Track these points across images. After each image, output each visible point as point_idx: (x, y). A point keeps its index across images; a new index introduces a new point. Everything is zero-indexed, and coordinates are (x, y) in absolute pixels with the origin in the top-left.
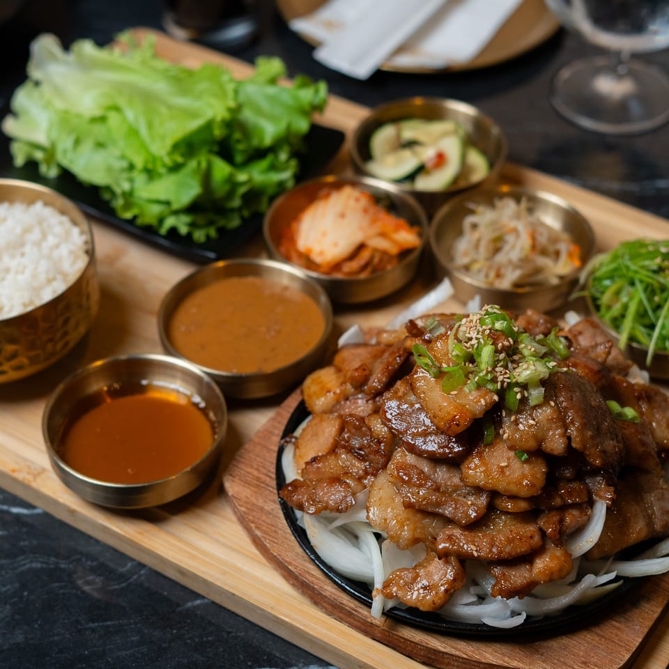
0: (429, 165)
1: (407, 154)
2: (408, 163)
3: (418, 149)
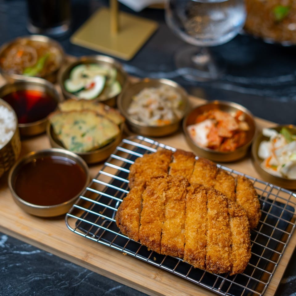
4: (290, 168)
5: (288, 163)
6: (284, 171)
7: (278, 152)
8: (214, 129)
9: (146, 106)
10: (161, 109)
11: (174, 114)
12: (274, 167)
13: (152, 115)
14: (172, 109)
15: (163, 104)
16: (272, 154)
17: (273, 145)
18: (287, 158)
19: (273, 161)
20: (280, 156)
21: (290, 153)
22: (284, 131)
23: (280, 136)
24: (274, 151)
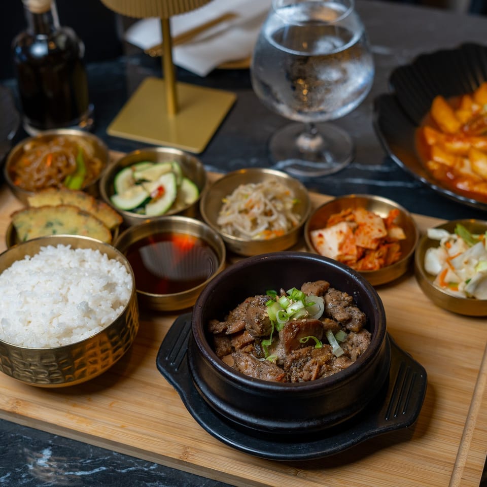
0: (154, 195)
1: (139, 189)
2: (140, 195)
3: (145, 185)
4: (478, 284)
5: (475, 277)
6: (470, 289)
7: (457, 262)
8: (352, 236)
9: (245, 211)
10: (267, 213)
11: (289, 220)
12: (453, 285)
13: (255, 223)
14: (283, 212)
15: (270, 206)
16: (447, 265)
17: (447, 251)
18: (472, 269)
19: (450, 276)
20: (461, 268)
21: (475, 262)
22: (459, 228)
23: (455, 236)
24: (449, 260)
